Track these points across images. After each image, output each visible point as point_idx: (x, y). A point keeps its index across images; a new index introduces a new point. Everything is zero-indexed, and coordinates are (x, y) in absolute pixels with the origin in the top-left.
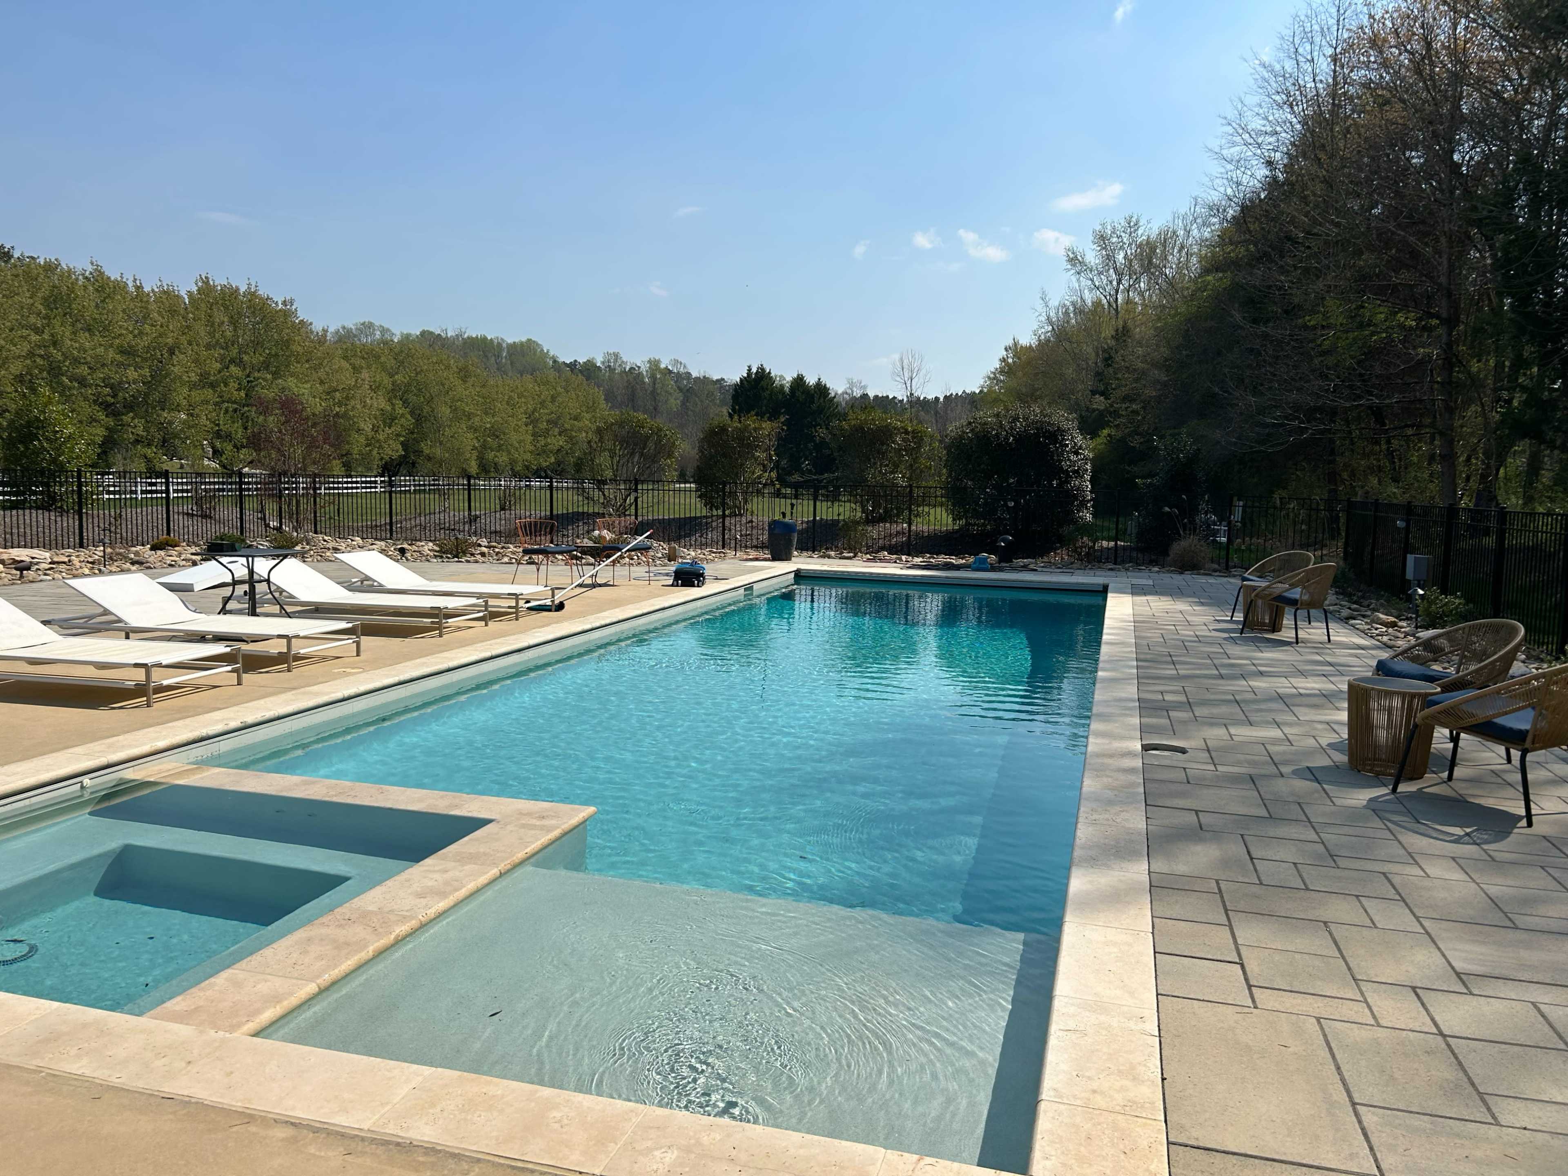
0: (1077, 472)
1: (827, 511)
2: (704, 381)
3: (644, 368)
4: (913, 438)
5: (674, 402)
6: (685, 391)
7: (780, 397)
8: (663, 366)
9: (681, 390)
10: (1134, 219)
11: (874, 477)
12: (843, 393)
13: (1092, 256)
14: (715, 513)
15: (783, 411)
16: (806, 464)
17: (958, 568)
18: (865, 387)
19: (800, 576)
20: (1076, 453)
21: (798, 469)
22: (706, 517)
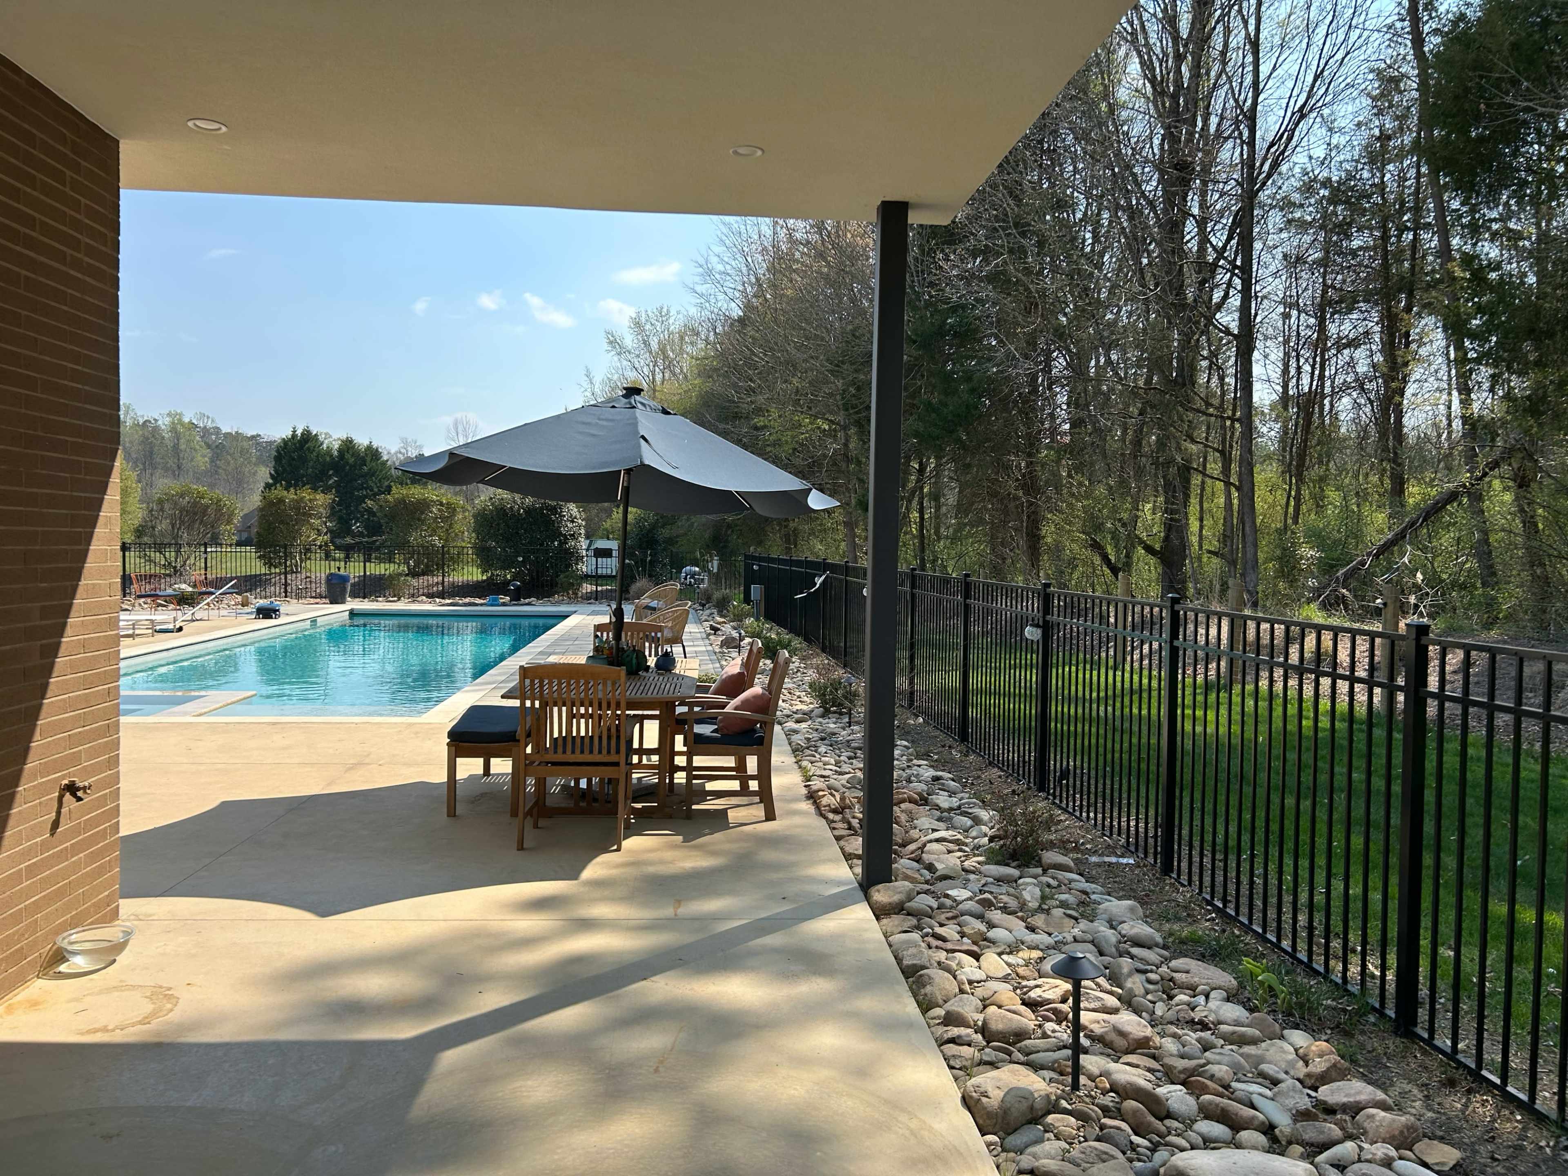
0: (573, 535)
1: (376, 569)
2: (237, 437)
3: (164, 423)
4: (448, 508)
5: (202, 459)
6: (214, 446)
7: (328, 459)
8: (186, 420)
9: (209, 446)
10: (665, 310)
11: (415, 539)
12: (396, 453)
13: (630, 340)
14: (273, 571)
15: (331, 472)
16: (356, 527)
17: (476, 605)
18: (421, 447)
19: (353, 614)
20: (573, 522)
21: (349, 532)
22: (265, 574)
